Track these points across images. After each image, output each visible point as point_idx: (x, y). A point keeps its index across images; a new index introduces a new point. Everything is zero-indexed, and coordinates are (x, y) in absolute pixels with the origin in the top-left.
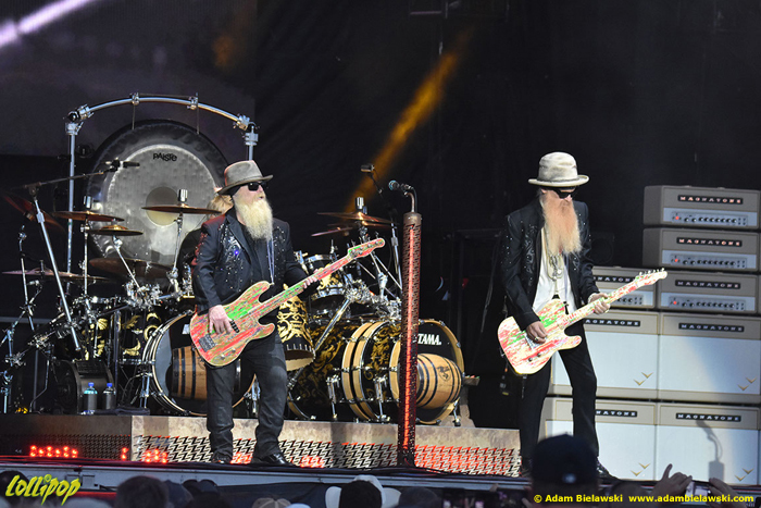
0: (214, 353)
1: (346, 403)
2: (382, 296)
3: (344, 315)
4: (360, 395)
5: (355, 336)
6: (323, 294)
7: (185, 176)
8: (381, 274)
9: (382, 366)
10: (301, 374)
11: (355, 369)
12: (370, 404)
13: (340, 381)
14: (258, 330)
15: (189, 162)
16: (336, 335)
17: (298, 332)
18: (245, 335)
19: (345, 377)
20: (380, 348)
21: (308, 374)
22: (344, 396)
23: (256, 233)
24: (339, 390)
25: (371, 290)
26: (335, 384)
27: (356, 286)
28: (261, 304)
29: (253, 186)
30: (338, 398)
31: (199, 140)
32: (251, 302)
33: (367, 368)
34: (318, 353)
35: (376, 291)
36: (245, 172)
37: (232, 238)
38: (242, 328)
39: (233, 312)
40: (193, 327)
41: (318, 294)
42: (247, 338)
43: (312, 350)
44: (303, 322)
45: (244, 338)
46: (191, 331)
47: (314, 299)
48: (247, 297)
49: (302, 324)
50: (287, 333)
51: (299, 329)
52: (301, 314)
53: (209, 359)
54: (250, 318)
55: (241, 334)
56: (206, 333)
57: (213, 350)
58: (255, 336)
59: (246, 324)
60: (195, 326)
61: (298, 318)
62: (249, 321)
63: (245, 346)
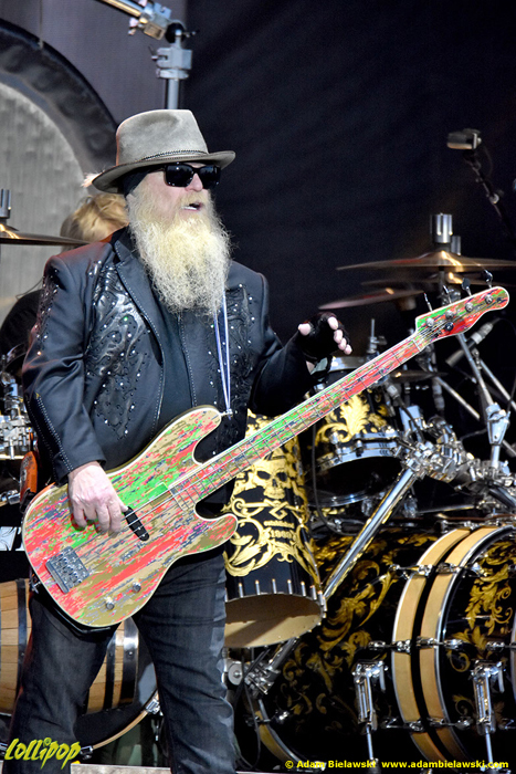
0: (89, 593)
1: (403, 732)
2: (495, 462)
3: (398, 510)
4: (437, 711)
5: (427, 560)
6: (348, 456)
7: (8, 154)
8: (493, 407)
9: (494, 637)
10: (290, 655)
11: (425, 645)
12: (460, 733)
13: (388, 675)
14: (197, 531)
15: (18, 119)
16: (378, 559)
17: (285, 551)
18: (163, 545)
19: (401, 663)
20: (489, 594)
21: (306, 654)
22: (396, 712)
23: (178, 293)
24: (385, 698)
25: (468, 447)
26: (375, 682)
27: (429, 437)
28: (201, 466)
29: (177, 174)
30: (381, 716)
31: (44, 63)
32: (177, 462)
33: (455, 643)
34: (334, 602)
35: (481, 448)
36: (162, 137)
37: (122, 298)
38: (154, 529)
39: (129, 489)
40: (31, 531)
41: (335, 455)
42: (169, 553)
43: (318, 596)
44: (297, 524)
45: (160, 553)
46: (27, 542)
47: (325, 467)
48: (165, 449)
49: (295, 530)
50: (258, 551)
51: (286, 541)
52: (293, 505)
53: (76, 610)
54: (173, 502)
55: (154, 544)
56: (66, 545)
57: (83, 586)
58: (189, 546)
59: (165, 518)
60: (35, 528)
61: (284, 514)
62: (173, 511)
63: (165, 572)
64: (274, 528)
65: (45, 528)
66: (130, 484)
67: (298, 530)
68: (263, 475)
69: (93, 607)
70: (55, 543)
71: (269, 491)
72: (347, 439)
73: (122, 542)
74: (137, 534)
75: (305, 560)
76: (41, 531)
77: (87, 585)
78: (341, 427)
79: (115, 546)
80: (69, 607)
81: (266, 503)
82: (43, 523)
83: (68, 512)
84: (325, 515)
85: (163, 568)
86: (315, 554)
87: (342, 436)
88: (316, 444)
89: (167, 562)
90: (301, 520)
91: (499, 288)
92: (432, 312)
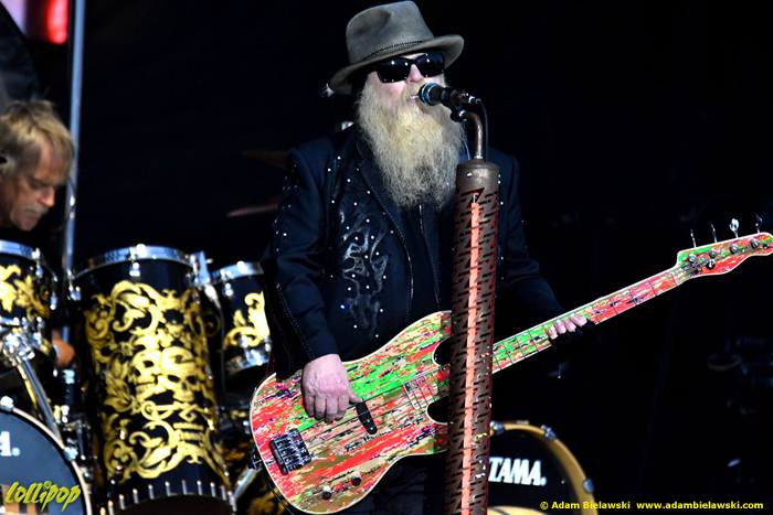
0: (308, 478)
14: (426, 432)
18: (390, 441)
32: (416, 359)
36: (377, 35)
38: (383, 423)
39: (364, 380)
40: (260, 407)
41: (244, 358)
42: (394, 451)
43: (228, 496)
44: (206, 426)
45: (385, 449)
46: (254, 417)
47: (233, 370)
48: (405, 345)
49: (204, 432)
50: (168, 454)
51: (195, 443)
52: (203, 407)
53: (293, 493)
54: (406, 400)
55: (381, 439)
56: (293, 426)
57: (303, 471)
58: (416, 447)
59: (395, 414)
60: (264, 405)
61: (194, 416)
62: (404, 409)
63: (387, 469)
64: (184, 430)
65: (274, 406)
66: (365, 374)
67: (208, 432)
68: (173, 378)
69: (310, 493)
70: (281, 423)
71: (179, 393)
72: (255, 343)
73: (349, 432)
74: (366, 426)
75: (214, 461)
76: (269, 409)
77: (308, 470)
78: (249, 330)
79: (342, 435)
80: (287, 489)
81: (176, 406)
82: (273, 401)
83: (300, 393)
84: (233, 417)
85: (386, 465)
86: (224, 455)
87: (250, 339)
88: (224, 348)
89: (391, 459)
90: (210, 422)
91: (767, 234)
92: (696, 248)
